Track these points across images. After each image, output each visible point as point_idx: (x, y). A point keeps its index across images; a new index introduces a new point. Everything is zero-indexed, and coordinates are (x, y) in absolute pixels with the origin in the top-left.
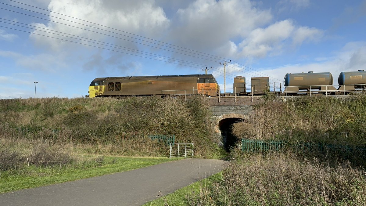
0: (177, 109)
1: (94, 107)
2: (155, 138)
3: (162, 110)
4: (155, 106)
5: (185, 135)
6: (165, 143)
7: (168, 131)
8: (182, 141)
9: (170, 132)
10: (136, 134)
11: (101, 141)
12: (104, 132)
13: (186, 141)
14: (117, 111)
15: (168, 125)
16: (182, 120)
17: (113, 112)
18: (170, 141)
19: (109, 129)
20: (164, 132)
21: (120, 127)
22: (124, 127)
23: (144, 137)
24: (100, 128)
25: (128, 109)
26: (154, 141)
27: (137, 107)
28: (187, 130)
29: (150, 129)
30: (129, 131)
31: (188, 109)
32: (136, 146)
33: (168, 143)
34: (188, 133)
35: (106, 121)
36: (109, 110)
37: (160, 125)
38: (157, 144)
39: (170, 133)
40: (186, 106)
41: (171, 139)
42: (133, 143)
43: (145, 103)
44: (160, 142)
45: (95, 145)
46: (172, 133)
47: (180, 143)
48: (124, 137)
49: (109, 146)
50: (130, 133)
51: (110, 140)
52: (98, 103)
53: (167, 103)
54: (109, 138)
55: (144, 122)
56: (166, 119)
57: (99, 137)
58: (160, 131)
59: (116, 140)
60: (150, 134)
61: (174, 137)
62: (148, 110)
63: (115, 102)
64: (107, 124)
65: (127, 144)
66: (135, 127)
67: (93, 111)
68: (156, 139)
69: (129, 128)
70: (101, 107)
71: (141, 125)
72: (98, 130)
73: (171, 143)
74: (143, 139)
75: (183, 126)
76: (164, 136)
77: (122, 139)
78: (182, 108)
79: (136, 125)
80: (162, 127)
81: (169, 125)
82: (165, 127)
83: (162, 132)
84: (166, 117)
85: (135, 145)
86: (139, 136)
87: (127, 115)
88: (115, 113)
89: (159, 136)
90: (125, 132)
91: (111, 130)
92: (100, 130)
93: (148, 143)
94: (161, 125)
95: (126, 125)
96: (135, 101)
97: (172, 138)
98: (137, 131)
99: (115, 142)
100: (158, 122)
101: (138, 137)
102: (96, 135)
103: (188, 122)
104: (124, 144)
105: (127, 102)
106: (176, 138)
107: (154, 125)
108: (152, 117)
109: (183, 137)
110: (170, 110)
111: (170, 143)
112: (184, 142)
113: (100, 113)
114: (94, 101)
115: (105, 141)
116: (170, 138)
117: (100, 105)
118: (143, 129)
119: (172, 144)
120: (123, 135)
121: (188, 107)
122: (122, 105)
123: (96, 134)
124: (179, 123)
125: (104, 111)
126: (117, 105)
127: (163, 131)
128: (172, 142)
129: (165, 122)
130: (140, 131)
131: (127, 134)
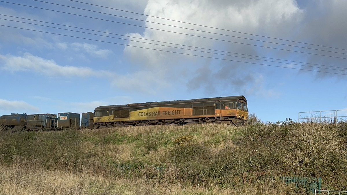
0: (323, 139)
1: (205, 137)
2: (290, 181)
3: (301, 141)
4: (289, 134)
5: (337, 178)
6: (307, 189)
7: (310, 171)
8: (332, 187)
9: (314, 173)
10: (262, 175)
11: (216, 183)
12: (219, 171)
13: (339, 187)
14: (236, 142)
15: (310, 163)
16: (332, 156)
17: (230, 144)
18: (314, 186)
19: (226, 167)
20: (304, 173)
21: (240, 164)
22: (245, 164)
23: (274, 180)
24: (214, 166)
25: (250, 140)
26: (289, 186)
27: (264, 136)
28: (340, 171)
29: (283, 169)
30: (253, 171)
31: (341, 138)
32: (263, 192)
33: (312, 190)
34: (343, 175)
35: (222, 156)
36: (225, 141)
37: (297, 163)
38: (295, 190)
39: (313, 175)
40: (338, 134)
41: (316, 184)
42: (258, 188)
43: (274, 131)
44: (299, 187)
45: (208, 188)
46: (316, 174)
47: (330, 190)
48: (246, 179)
49: (227, 191)
50: (255, 174)
51: (227, 182)
52: (211, 132)
53: (307, 130)
54: (226, 179)
55: (273, 158)
56: (306, 154)
57: (214, 177)
58: (297, 172)
59: (236, 183)
60: (283, 175)
61: (321, 180)
62: (279, 141)
63: (233, 131)
64: (223, 160)
65: (251, 189)
66: (261, 166)
67: (205, 142)
68: (292, 182)
69: (253, 166)
70: (214, 138)
71: (269, 162)
72: (212, 169)
73: (316, 190)
74: (272, 182)
75: (335, 165)
76: (304, 179)
77: (243, 181)
78: (332, 137)
79: (263, 162)
80: (301, 165)
81: (312, 162)
82: (305, 165)
83: (301, 173)
84: (307, 150)
85: (261, 190)
86: (268, 178)
87: (249, 148)
88: (232, 145)
89: (297, 179)
90: (248, 171)
91: (228, 168)
92: (214, 169)
93: (281, 188)
94: (300, 162)
95: (248, 162)
96: (259, 128)
97: (317, 182)
98: (265, 170)
99: (234, 186)
100: (295, 159)
101: (266, 179)
102: (209, 176)
103: (342, 158)
104: (246, 189)
105: (248, 129)
106: (324, 182)
107: (289, 162)
108: (286, 152)
109: (334, 181)
110: (312, 141)
111: (314, 190)
112: (336, 189)
113: (213, 146)
114: (206, 129)
115: (221, 183)
116: (315, 182)
117: (213, 135)
118: (272, 168)
119: (317, 192)
120: (244, 175)
121: (341, 136)
122: (242, 134)
123: (209, 173)
124: (327, 160)
125: (218, 142)
126: (235, 134)
127: (303, 171)
128: (318, 189)
129: (306, 159)
130: (269, 171)
131: (251, 174)
